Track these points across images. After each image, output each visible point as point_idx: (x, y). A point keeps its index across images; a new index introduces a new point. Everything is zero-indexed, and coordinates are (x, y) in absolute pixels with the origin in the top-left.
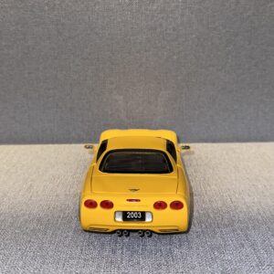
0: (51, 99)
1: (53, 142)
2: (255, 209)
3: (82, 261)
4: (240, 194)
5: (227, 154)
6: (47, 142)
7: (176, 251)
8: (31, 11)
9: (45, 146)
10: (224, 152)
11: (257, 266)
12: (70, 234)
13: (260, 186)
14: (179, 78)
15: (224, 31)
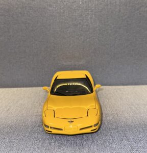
0: (22, 63)
1: (23, 86)
2: (130, 120)
3: (32, 149)
4: (123, 112)
5: (117, 92)
6: (21, 87)
7: (85, 143)
8: (12, 17)
9: (19, 89)
10: (115, 91)
11: (130, 151)
12: (27, 134)
13: (134, 108)
14: (90, 51)
15: (113, 26)
